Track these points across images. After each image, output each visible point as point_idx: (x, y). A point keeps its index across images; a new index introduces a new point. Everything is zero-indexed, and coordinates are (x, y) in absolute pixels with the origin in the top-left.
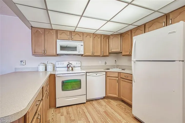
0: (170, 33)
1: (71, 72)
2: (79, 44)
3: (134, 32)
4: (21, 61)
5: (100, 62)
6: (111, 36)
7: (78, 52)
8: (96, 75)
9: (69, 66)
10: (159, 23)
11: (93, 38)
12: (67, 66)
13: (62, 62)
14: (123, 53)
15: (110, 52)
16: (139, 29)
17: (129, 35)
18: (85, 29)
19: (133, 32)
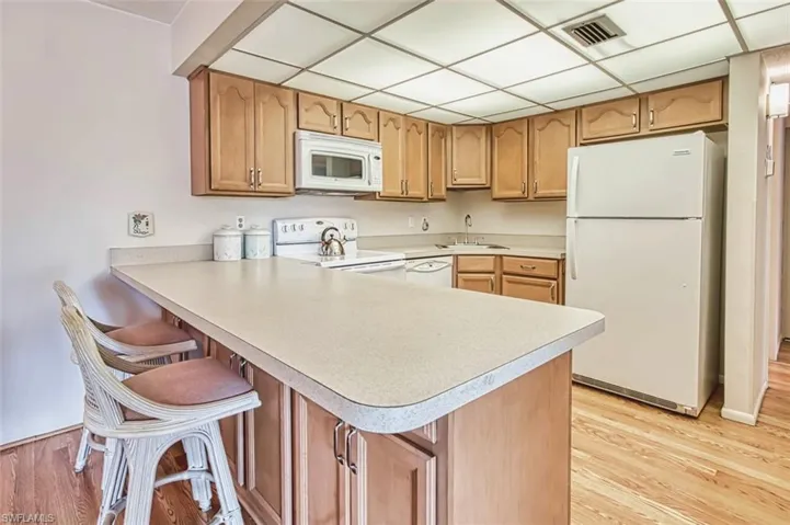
0: (677, 153)
1: (337, 261)
2: (370, 151)
3: (540, 127)
4: (138, 219)
5: (411, 222)
6: (454, 128)
7: (366, 181)
8: (431, 269)
9: (327, 238)
10: (622, 113)
11: (405, 131)
12: (319, 238)
13: (298, 223)
14: (497, 193)
15: (450, 186)
16: (559, 121)
17: (521, 133)
18: (398, 99)
19: (538, 125)
